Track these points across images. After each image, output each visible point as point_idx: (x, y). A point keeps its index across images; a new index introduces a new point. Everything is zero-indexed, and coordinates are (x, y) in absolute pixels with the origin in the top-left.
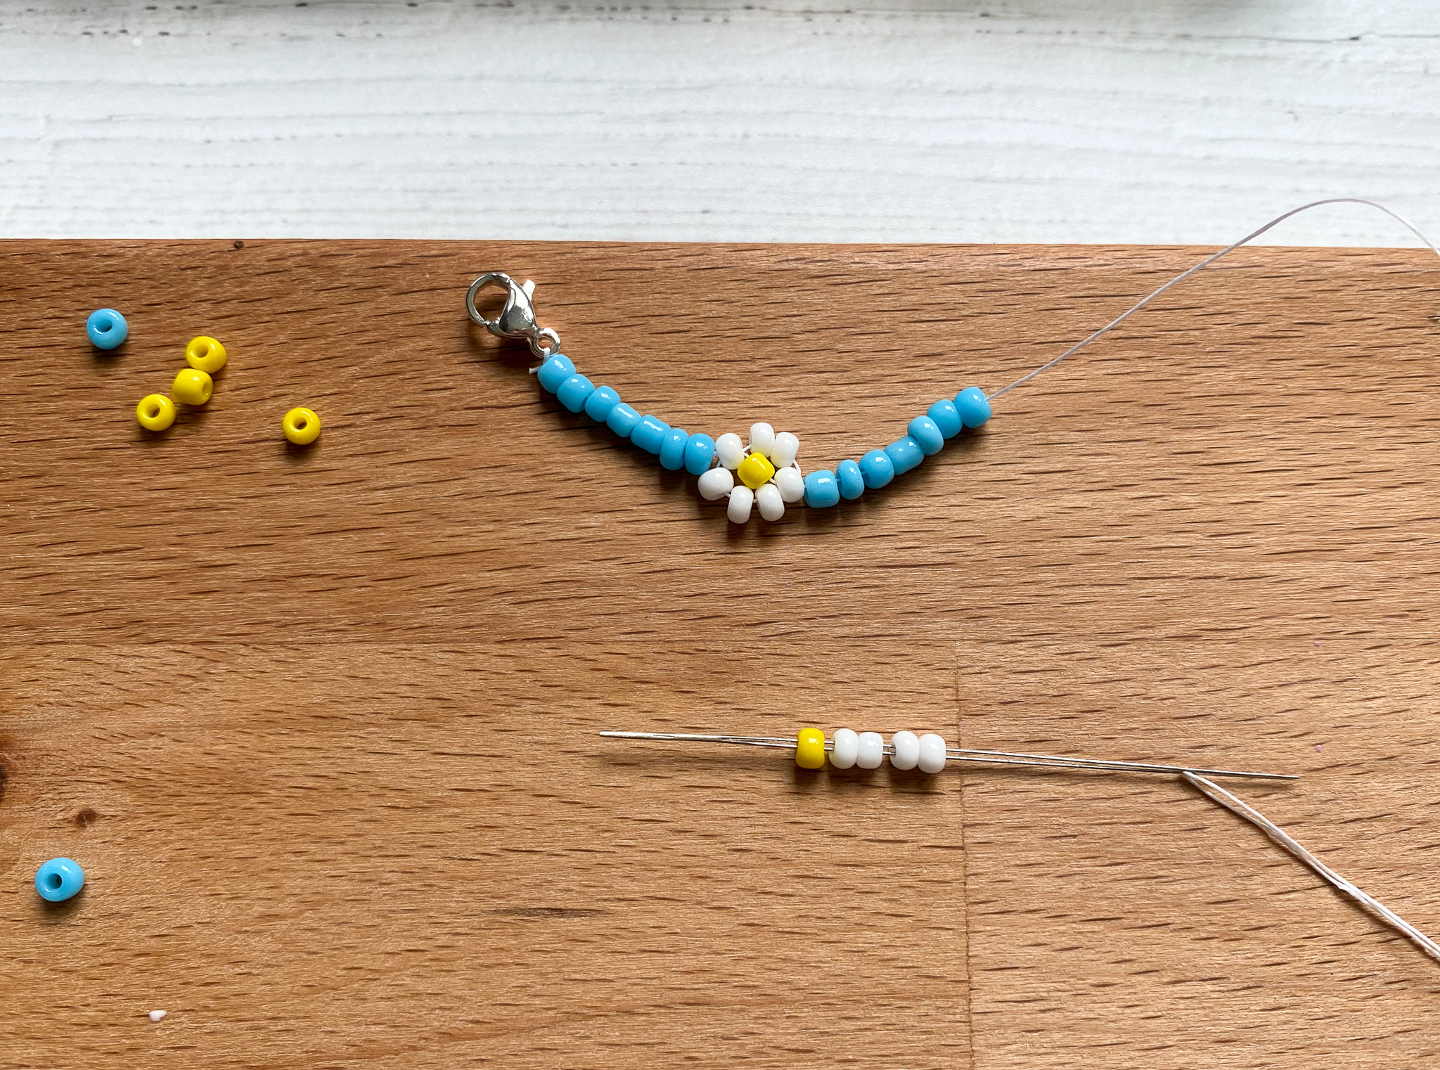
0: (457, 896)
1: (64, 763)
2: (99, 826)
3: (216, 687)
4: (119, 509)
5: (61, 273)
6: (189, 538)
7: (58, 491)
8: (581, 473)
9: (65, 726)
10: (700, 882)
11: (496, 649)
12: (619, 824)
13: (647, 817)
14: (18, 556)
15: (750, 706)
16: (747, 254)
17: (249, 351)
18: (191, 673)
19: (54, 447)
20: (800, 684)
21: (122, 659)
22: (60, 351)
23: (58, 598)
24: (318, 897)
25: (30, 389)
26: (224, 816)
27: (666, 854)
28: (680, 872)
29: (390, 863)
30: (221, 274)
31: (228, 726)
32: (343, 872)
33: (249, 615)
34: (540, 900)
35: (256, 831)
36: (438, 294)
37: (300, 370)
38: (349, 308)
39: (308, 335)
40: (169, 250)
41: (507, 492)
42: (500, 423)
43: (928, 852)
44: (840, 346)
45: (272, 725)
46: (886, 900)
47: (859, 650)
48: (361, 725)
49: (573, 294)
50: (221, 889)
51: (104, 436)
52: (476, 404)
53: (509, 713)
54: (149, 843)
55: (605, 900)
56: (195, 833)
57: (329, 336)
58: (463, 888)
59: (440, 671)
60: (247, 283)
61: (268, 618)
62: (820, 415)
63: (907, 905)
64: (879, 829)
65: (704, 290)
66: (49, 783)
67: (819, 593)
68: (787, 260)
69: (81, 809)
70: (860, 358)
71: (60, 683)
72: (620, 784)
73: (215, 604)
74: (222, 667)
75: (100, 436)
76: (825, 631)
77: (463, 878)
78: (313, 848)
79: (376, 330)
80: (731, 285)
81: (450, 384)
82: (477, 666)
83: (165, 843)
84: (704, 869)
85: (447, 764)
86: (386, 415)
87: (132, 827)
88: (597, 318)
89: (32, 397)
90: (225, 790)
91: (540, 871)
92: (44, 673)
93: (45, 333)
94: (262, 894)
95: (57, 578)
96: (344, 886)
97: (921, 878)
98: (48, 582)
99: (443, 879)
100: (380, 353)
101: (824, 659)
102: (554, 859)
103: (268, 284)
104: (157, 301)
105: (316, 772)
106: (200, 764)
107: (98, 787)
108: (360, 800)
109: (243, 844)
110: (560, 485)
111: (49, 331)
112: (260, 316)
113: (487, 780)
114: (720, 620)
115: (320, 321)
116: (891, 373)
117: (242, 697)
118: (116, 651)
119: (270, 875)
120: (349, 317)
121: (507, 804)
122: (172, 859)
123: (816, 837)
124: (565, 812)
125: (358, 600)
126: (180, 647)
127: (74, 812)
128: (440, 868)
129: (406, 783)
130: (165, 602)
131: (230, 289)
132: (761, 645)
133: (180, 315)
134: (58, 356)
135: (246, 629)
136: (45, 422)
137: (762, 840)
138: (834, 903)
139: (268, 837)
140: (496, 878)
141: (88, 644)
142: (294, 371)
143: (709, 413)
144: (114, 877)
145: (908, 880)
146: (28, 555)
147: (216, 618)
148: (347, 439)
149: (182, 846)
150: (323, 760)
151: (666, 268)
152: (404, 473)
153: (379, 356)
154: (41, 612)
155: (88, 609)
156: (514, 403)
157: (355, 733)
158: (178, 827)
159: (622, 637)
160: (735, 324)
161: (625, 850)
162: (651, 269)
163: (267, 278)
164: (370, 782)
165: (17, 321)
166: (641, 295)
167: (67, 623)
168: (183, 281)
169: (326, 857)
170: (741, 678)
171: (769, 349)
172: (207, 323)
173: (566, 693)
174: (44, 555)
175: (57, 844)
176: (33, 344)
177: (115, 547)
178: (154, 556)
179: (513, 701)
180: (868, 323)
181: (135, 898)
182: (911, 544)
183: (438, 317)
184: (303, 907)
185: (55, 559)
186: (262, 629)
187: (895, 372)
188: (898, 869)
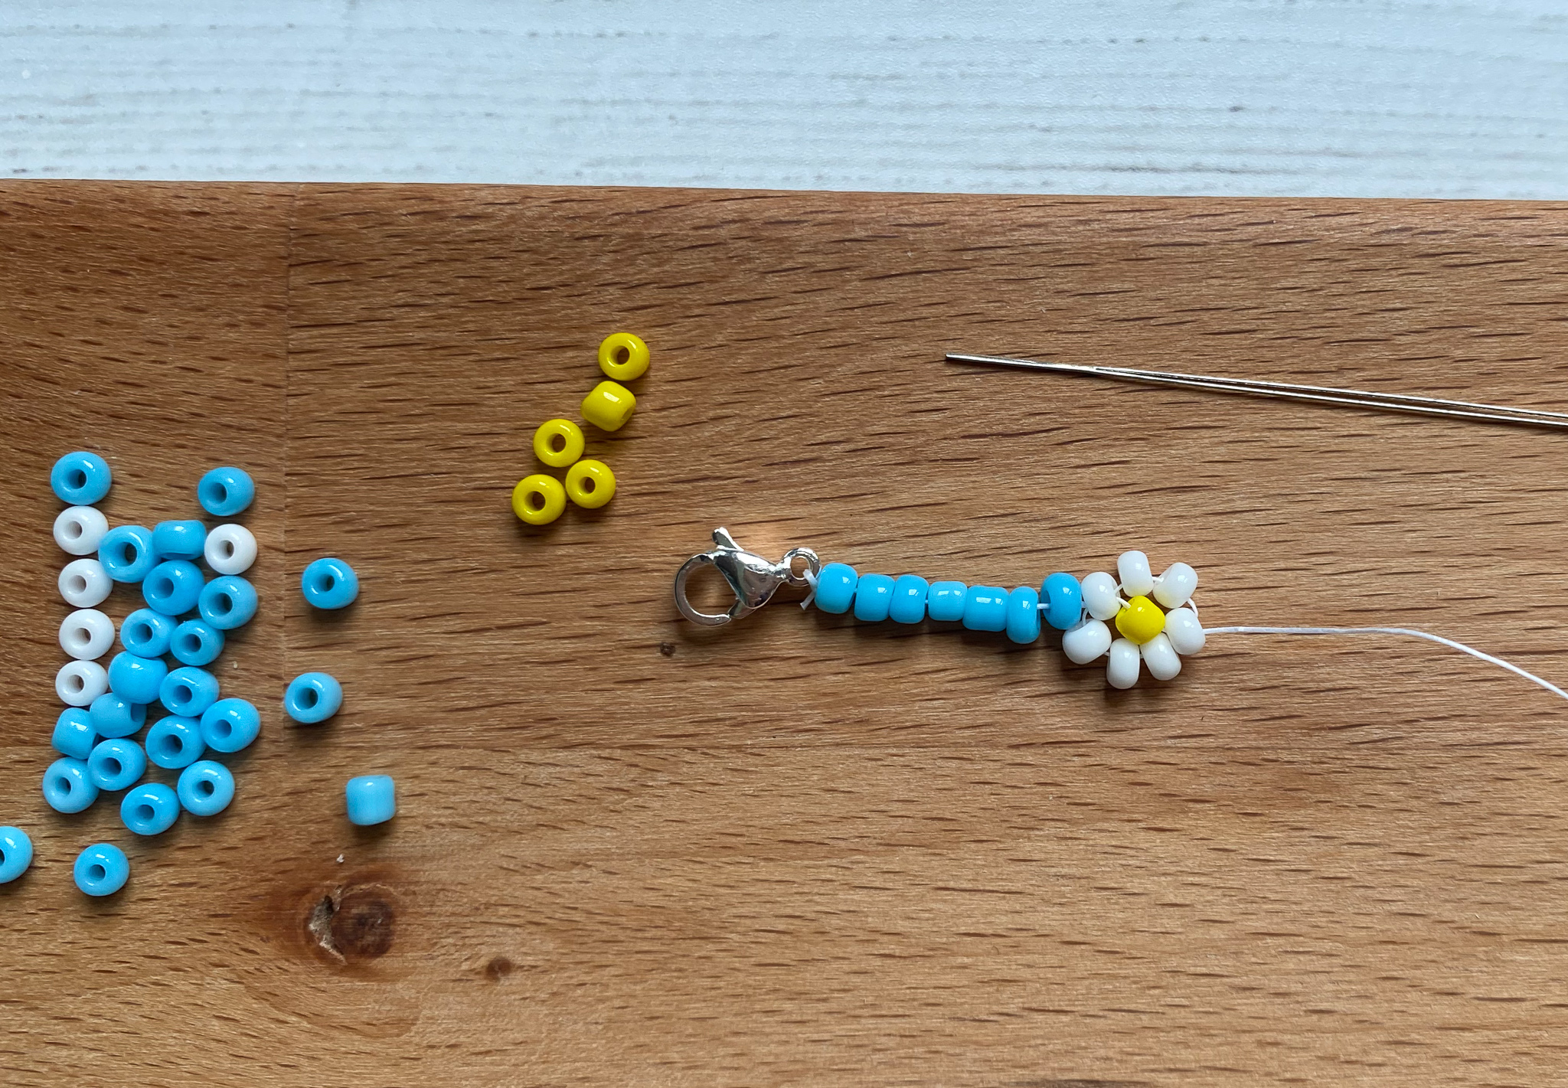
0: (969, 1066)
1: (465, 900)
2: (516, 979)
3: (657, 804)
4: (514, 571)
5: (411, 242)
6: (611, 610)
7: (430, 545)
8: (1114, 524)
9: (463, 854)
10: (1269, 1049)
11: (1010, 755)
12: (1168, 980)
13: (1204, 970)
14: (385, 632)
15: (1332, 833)
16: (1333, 221)
17: (677, 357)
18: (622, 786)
19: (421, 485)
20: (1398, 806)
21: (531, 769)
22: (418, 352)
23: (441, 689)
24: (798, 1067)
25: (381, 405)
26: (673, 967)
27: (1227, 1017)
28: (1245, 1038)
29: (885, 1025)
30: (631, 247)
31: (673, 854)
32: (826, 1036)
33: (695, 711)
34: (1071, 1070)
35: (716, 985)
36: (924, 280)
37: (745, 383)
38: (808, 298)
39: (754, 336)
40: (555, 210)
41: (1019, 549)
42: (1008, 456)
43: (1550, 1012)
44: (1459, 353)
45: (731, 852)
46: (1496, 1070)
47: (1475, 762)
48: (841, 853)
49: (1101, 279)
50: (675, 1057)
51: (487, 472)
52: (976, 431)
53: (1029, 838)
54: (580, 999)
55: (1153, 1071)
56: (638, 987)
57: (783, 337)
58: (977, 1056)
59: (940, 783)
60: (668, 261)
61: (720, 715)
62: (1429, 448)
63: (1522, 1075)
64: (1491, 984)
65: (1275, 273)
66: (449, 926)
67: (1424, 687)
68: (1388, 232)
69: (492, 957)
70: (1484, 370)
71: (453, 799)
72: (1169, 930)
73: (650, 696)
74: (663, 778)
75: (482, 471)
76: (1433, 737)
77: (976, 1043)
78: (788, 1006)
79: (843, 329)
80: (1312, 267)
81: (940, 405)
82: (988, 777)
83: (601, 1001)
84: (1274, 1034)
85: (953, 901)
86: (861, 445)
87: (558, 979)
88: (1133, 312)
89: (386, 417)
90: (674, 935)
91: (1070, 1035)
92: (431, 786)
93: (395, 327)
94: (727, 1062)
95: (437, 662)
96: (826, 1052)
97: (1541, 1043)
98: (427, 667)
99: (953, 1044)
100: (850, 361)
101: (1428, 774)
102: (1088, 1020)
103: (693, 263)
104: (545, 283)
105: (789, 911)
106: (639, 901)
107: (511, 931)
108: (846, 946)
109: (698, 1001)
110: (1087, 539)
111: (401, 325)
112: (688, 307)
113: (1003, 922)
114: (1294, 721)
115: (770, 315)
116: (1524, 390)
117: (689, 816)
118: (522, 757)
119: (734, 1039)
120: (807, 310)
121: (1029, 952)
122: (610, 1020)
123: (1413, 996)
124: (1102, 964)
125: (834, 690)
126: (606, 753)
127: (483, 962)
128: (948, 1031)
129: (901, 926)
130: (583, 694)
131: (645, 268)
132: (1348, 755)
133: (579, 305)
134: (416, 360)
135: (691, 729)
136: (404, 452)
137: (1347, 999)
138: (1434, 1073)
139: (730, 992)
140: (1016, 1042)
141: (485, 749)
142: (739, 385)
143: (1281, 444)
144: (540, 1042)
145: (1523, 1046)
146: (398, 631)
147: (653, 715)
148: (812, 477)
149: (622, 1004)
150: (798, 897)
151: (1225, 242)
152: (888, 524)
153: (849, 365)
154: (421, 707)
155: (482, 702)
156: (1027, 429)
157: (834, 862)
158: (615, 980)
159: (1169, 742)
160: (1315, 322)
161: (1176, 1010)
162: (1205, 244)
163: (695, 254)
164: (858, 925)
165: (357, 310)
166: (1191, 280)
167: (455, 721)
168: (580, 256)
169: (805, 1018)
170: (1322, 797)
171: (1362, 356)
172: (617, 316)
173: (1099, 813)
174: (419, 631)
175: (465, 1000)
176: (381, 342)
177: (511, 621)
178: (564, 633)
179: (1033, 823)
180: (1495, 320)
181: (568, 1067)
182: (1546, 624)
183: (925, 312)
184: (779, 1078)
185: (433, 637)
186: (713, 728)
187: (1531, 389)
188: (1513, 1033)
